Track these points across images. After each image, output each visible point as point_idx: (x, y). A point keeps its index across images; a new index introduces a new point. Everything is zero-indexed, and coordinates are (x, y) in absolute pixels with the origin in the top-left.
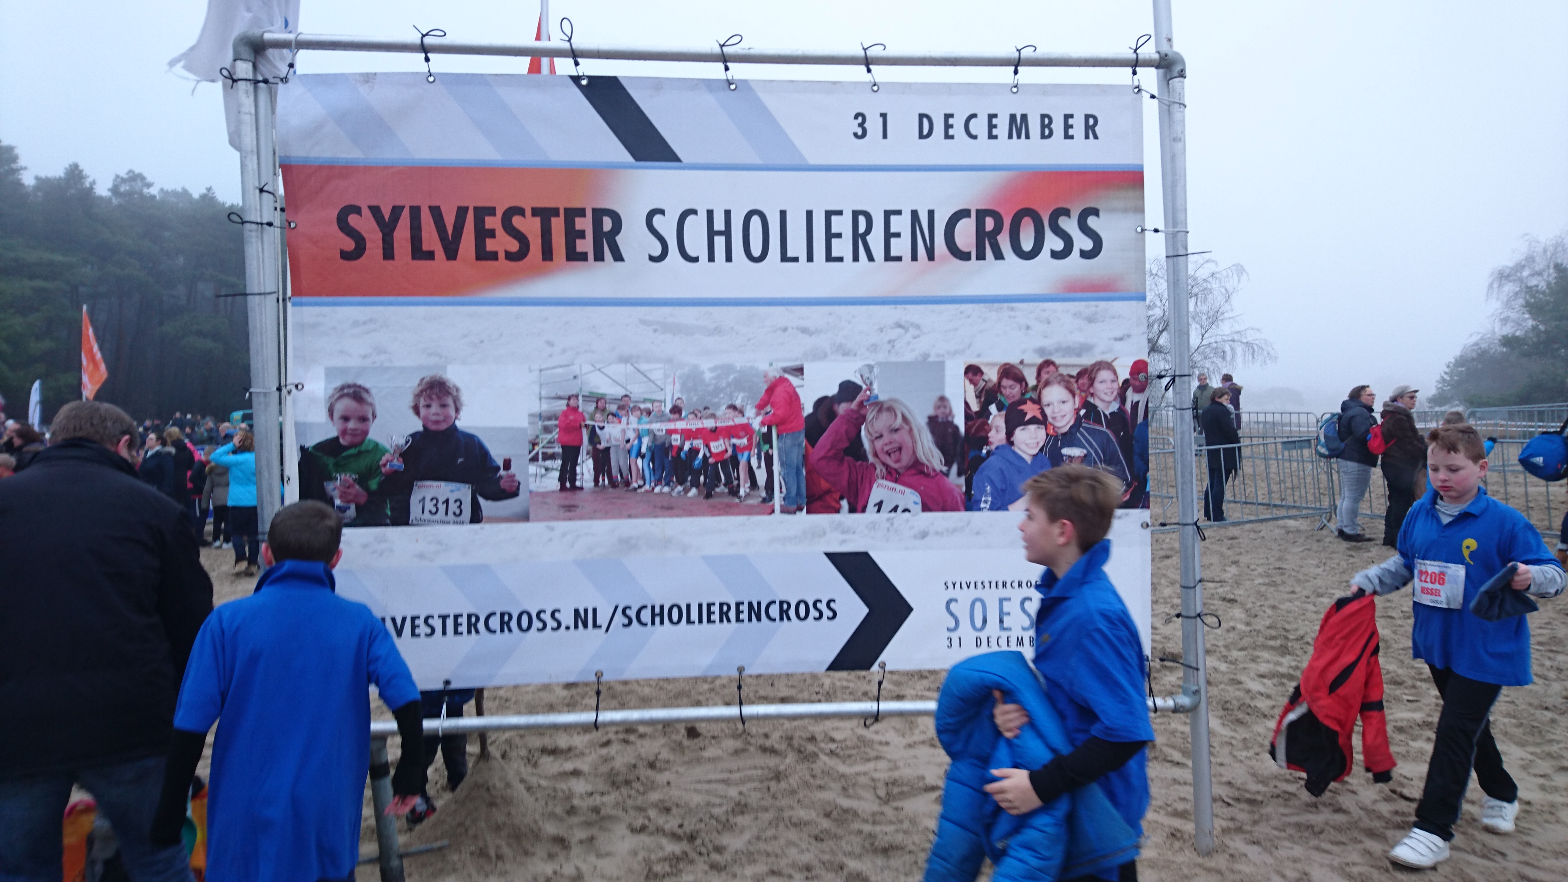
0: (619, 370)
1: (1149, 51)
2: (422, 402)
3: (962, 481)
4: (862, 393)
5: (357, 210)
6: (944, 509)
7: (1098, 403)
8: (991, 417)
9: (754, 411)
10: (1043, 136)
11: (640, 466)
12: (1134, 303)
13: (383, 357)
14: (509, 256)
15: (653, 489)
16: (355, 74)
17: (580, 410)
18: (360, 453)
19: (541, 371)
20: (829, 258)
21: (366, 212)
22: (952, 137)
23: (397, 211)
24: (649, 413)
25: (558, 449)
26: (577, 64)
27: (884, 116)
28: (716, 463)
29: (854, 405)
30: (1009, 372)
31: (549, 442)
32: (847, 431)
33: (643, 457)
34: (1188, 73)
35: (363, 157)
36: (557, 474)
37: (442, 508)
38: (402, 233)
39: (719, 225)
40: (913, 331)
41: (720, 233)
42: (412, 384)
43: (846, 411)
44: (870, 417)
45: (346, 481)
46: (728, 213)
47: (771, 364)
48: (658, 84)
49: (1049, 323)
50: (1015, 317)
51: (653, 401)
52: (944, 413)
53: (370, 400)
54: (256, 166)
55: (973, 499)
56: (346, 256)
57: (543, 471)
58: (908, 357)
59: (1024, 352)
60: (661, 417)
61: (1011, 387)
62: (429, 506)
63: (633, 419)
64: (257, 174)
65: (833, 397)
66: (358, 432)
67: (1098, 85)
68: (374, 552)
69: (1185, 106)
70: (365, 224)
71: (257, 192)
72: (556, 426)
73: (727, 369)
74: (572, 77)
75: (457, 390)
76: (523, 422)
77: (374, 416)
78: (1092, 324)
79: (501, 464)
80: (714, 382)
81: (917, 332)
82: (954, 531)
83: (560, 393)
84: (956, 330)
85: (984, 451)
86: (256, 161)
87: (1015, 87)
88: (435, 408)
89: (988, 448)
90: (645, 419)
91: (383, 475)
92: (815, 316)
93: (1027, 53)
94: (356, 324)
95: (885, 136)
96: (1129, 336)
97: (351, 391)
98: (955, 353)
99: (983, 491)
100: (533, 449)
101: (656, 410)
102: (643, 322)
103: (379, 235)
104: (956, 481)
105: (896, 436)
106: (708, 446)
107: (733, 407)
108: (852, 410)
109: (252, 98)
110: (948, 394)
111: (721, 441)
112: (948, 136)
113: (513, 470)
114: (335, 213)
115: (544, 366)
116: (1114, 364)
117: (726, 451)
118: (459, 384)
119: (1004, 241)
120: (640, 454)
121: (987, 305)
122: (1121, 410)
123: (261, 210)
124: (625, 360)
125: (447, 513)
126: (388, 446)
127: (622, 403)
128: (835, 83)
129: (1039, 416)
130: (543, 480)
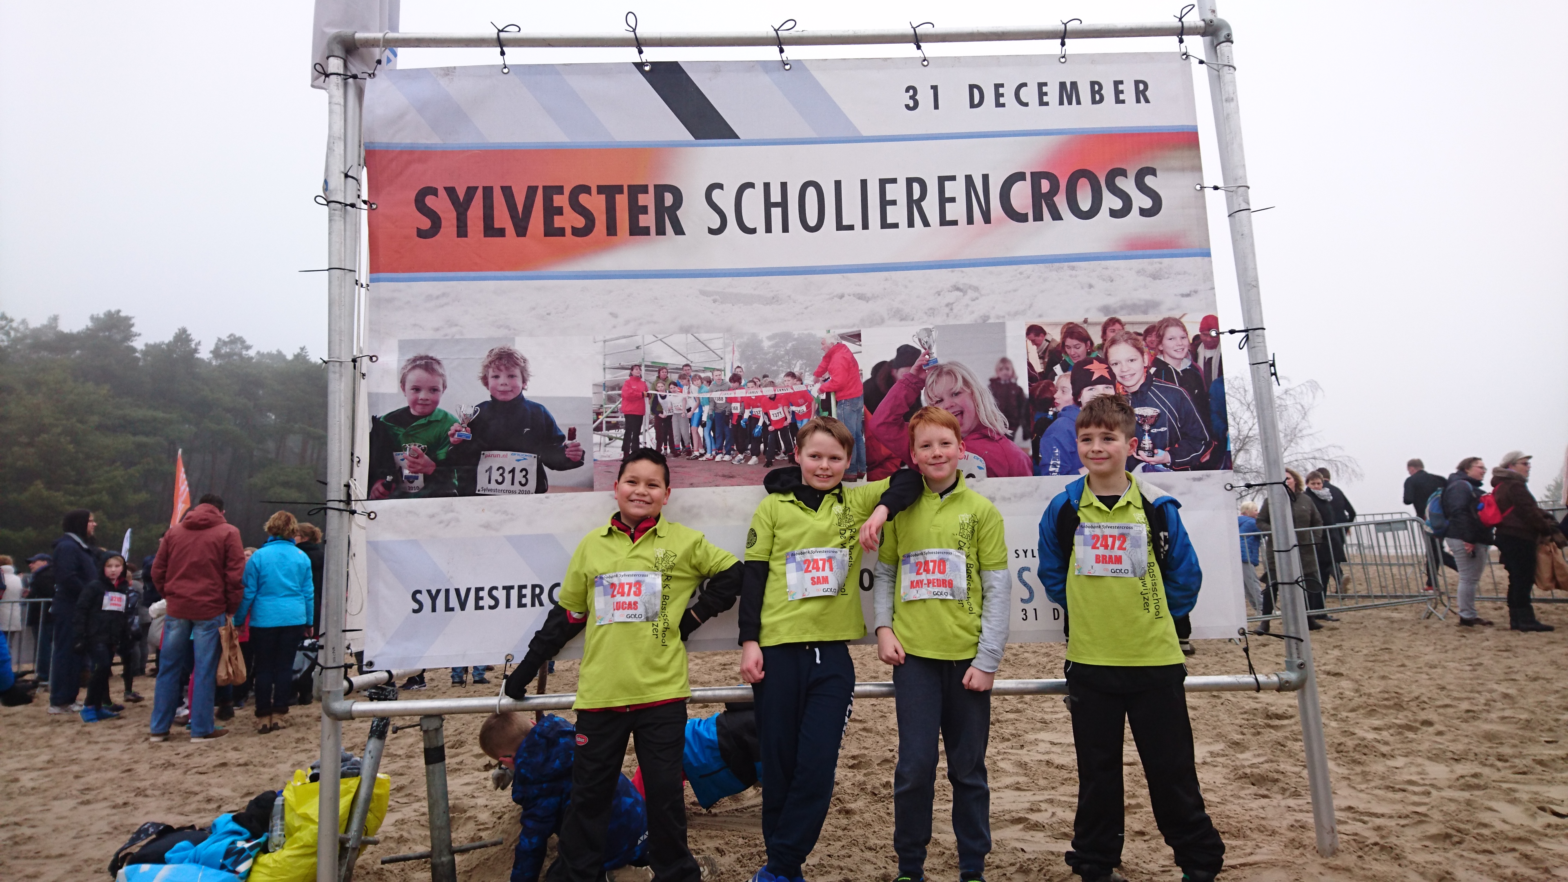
0: (679, 340)
1: (1193, 19)
2: (491, 373)
3: (1028, 444)
4: (920, 358)
5: (434, 191)
6: (1010, 475)
7: (1168, 360)
8: (1056, 378)
9: (813, 378)
10: (1094, 102)
11: (701, 435)
12: (1199, 259)
13: (454, 330)
14: (576, 232)
15: (714, 457)
16: (437, 68)
17: (643, 380)
18: (430, 422)
19: (605, 341)
20: (885, 225)
21: (442, 193)
22: (1003, 105)
23: (471, 191)
24: (709, 382)
25: (622, 419)
26: (641, 52)
27: (935, 88)
28: (776, 431)
29: (912, 370)
30: (1073, 331)
31: (613, 412)
32: (906, 397)
33: (704, 426)
34: (1234, 38)
35: (440, 142)
36: (620, 443)
37: (508, 477)
38: (475, 211)
39: (776, 197)
40: (971, 294)
41: (776, 205)
42: (482, 356)
43: (904, 376)
44: (929, 381)
45: (415, 450)
46: (784, 186)
47: (829, 331)
48: (717, 67)
49: (1112, 281)
50: (1076, 276)
51: (713, 370)
52: (1006, 375)
53: (440, 371)
54: (342, 152)
55: (1041, 463)
56: (422, 234)
57: (607, 439)
58: (967, 320)
59: (1087, 310)
60: (721, 387)
61: (1075, 347)
62: (496, 475)
63: (694, 388)
64: (343, 159)
65: (892, 361)
66: (428, 402)
67: (1145, 53)
68: (441, 522)
69: (1235, 69)
70: (441, 204)
71: (343, 176)
72: (619, 395)
73: (786, 337)
74: (636, 64)
75: (525, 361)
76: (588, 392)
77: (445, 387)
78: (1158, 281)
79: (566, 433)
80: (772, 350)
81: (976, 294)
82: (1022, 496)
83: (623, 364)
84: (1015, 291)
85: (1051, 413)
86: (343, 148)
87: (1063, 57)
88: (503, 379)
89: (1054, 409)
90: (706, 388)
91: (452, 445)
92: (872, 282)
93: (1071, 26)
94: (429, 298)
95: (936, 107)
96: (1196, 292)
97: (423, 362)
98: (1016, 314)
99: (1051, 455)
100: (598, 419)
101: (716, 378)
102: (703, 293)
103: (454, 214)
104: (1022, 445)
105: (957, 400)
106: (767, 414)
107: (791, 375)
108: (911, 375)
109: (341, 91)
110: (1010, 356)
111: (780, 409)
112: (999, 105)
113: (577, 440)
114: (413, 195)
115: (608, 337)
116: (1183, 320)
117: (786, 418)
118: (526, 356)
119: (1061, 201)
120: (701, 424)
121: (1047, 265)
122: (1194, 367)
123: (345, 192)
124: (686, 330)
125: (513, 484)
126: (456, 416)
127: (683, 372)
128: (886, 59)
129: (1107, 375)
130: (607, 449)
